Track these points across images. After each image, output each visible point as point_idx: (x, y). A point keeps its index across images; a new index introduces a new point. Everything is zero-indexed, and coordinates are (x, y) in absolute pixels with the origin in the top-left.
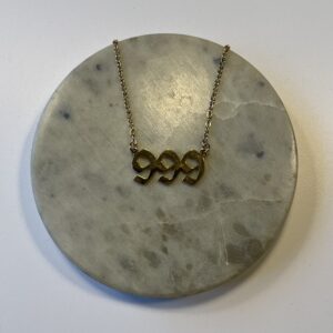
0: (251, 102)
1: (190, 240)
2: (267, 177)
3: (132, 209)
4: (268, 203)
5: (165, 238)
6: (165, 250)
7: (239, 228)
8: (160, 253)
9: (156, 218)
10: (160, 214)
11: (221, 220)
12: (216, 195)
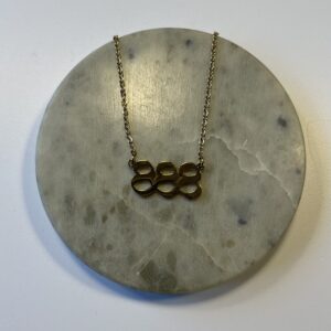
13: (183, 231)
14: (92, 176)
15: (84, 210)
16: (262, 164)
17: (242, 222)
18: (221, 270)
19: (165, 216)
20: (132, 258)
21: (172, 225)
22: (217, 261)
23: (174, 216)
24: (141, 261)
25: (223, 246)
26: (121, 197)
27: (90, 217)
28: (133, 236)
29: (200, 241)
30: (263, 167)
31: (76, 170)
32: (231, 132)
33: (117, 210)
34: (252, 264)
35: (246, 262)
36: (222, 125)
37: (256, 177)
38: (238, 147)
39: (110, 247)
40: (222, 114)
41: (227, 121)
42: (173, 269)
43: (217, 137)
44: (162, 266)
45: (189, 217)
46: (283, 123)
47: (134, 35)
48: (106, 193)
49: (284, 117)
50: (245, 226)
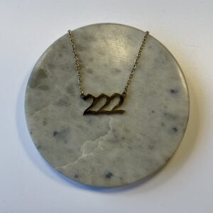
16: (86, 155)
17: (55, 133)
18: (32, 114)
19: (70, 90)
20: (51, 66)
21: (64, 92)
22: (38, 113)
23: (68, 95)
24: (48, 71)
25: (45, 119)
26: (87, 67)
28: (63, 69)
30: (84, 155)
36: (116, 137)
37: (79, 149)
38: (100, 143)
39: (60, 55)
40: (123, 138)
41: (118, 141)
42: (40, 88)
43: (109, 132)
44: (43, 81)
45: (66, 103)
46: (109, 176)
48: (91, 60)
49: (112, 177)
50: (52, 135)
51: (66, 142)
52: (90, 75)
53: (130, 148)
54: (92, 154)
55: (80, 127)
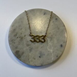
0: (52, 54)
1: (20, 43)
2: (35, 59)
3: (26, 30)
4: (29, 59)
5: (20, 37)
6: (18, 38)
7: (23, 53)
8: (17, 37)
9: (24, 35)
10: (25, 36)
11: (24, 49)
12: (30, 47)
13: (29, 50)
14: (21, 29)
15: (15, 34)
16: (52, 50)
17: (40, 57)
19: (28, 45)
20: (16, 48)
21: (28, 48)
23: (29, 46)
25: (33, 58)
26: (23, 36)
27: (15, 35)
29: (30, 54)
30: (51, 51)
31: (20, 26)
32: (51, 40)
33: (21, 38)
34: (36, 65)
35: (35, 64)
36: (50, 38)
37: (49, 51)
38: (50, 44)
39: (14, 43)
40: (52, 36)
41: (52, 38)
42: (22, 55)
43: (48, 39)
44: (20, 53)
45: (31, 49)
46: (61, 46)
47: (48, 11)
48: (21, 34)
49: (63, 45)
50: (40, 58)
51: (44, 55)
52: (26, 36)
53: (56, 35)
54: (52, 48)
55: (42, 47)
